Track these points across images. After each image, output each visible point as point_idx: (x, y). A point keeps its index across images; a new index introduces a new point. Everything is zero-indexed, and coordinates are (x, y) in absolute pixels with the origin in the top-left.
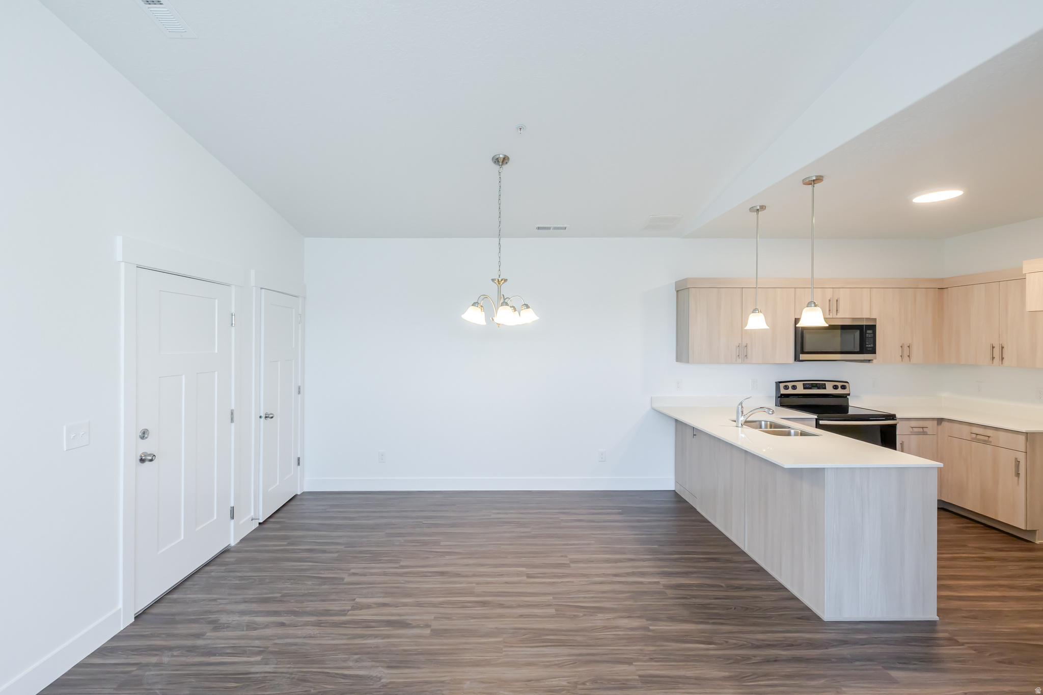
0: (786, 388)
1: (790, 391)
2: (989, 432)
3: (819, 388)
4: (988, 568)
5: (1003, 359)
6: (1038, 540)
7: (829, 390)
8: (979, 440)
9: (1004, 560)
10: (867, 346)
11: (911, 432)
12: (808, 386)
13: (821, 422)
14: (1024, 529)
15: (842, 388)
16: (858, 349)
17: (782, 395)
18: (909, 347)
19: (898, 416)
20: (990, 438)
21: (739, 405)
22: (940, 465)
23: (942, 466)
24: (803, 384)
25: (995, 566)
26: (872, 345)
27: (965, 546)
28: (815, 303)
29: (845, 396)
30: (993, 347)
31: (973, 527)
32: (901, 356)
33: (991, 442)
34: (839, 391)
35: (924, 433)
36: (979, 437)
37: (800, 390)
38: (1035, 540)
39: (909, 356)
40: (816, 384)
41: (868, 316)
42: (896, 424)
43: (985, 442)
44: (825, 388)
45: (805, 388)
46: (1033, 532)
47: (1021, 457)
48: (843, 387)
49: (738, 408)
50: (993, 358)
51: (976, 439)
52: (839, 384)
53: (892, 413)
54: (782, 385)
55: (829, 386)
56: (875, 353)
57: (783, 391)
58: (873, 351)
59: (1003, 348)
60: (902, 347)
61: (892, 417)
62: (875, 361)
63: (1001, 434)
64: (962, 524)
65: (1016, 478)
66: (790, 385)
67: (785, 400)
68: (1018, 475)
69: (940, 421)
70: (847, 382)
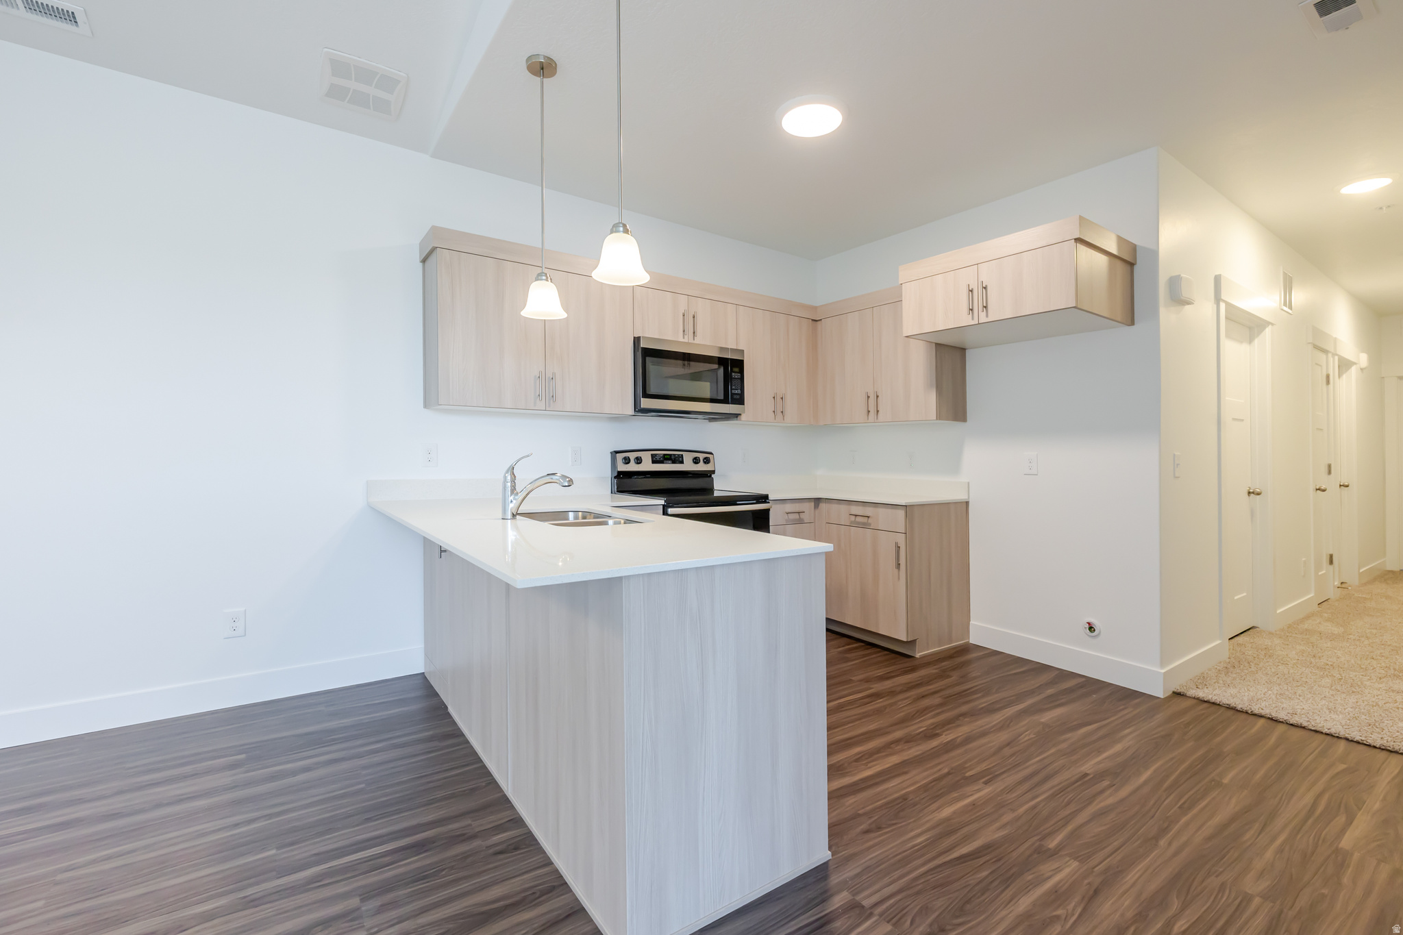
0: (627, 461)
1: (633, 467)
2: (868, 511)
3: (674, 462)
4: (879, 712)
5: (878, 411)
6: (918, 653)
7: (688, 466)
8: (858, 523)
9: (892, 693)
10: (733, 391)
11: (786, 520)
12: (658, 458)
13: (670, 511)
14: (905, 640)
15: (705, 463)
16: (721, 397)
17: (620, 473)
18: (782, 398)
19: (771, 497)
20: (870, 519)
21: (507, 472)
22: (828, 547)
23: (832, 549)
24: (652, 455)
25: (885, 707)
26: (739, 391)
27: (850, 681)
28: (624, 226)
29: (708, 475)
30: (868, 397)
31: (856, 648)
32: (774, 412)
33: (870, 524)
34: (701, 467)
35: (800, 521)
36: (859, 519)
37: (647, 466)
38: (914, 651)
39: (782, 412)
40: (670, 455)
41: (734, 347)
42: (769, 510)
43: (865, 526)
44: (682, 462)
45: (654, 462)
46: (912, 643)
47: (901, 539)
48: (707, 461)
49: (505, 477)
50: (869, 412)
51: (855, 522)
52: (702, 456)
53: (763, 492)
54: (620, 457)
55: (688, 458)
56: (744, 404)
57: (622, 467)
58: (740, 400)
59: (877, 397)
60: (774, 398)
61: (763, 498)
62: (743, 417)
63: (881, 511)
64: (843, 646)
65: (897, 570)
66: (632, 456)
67: (626, 482)
68: (898, 565)
69: (817, 501)
70: (711, 453)
